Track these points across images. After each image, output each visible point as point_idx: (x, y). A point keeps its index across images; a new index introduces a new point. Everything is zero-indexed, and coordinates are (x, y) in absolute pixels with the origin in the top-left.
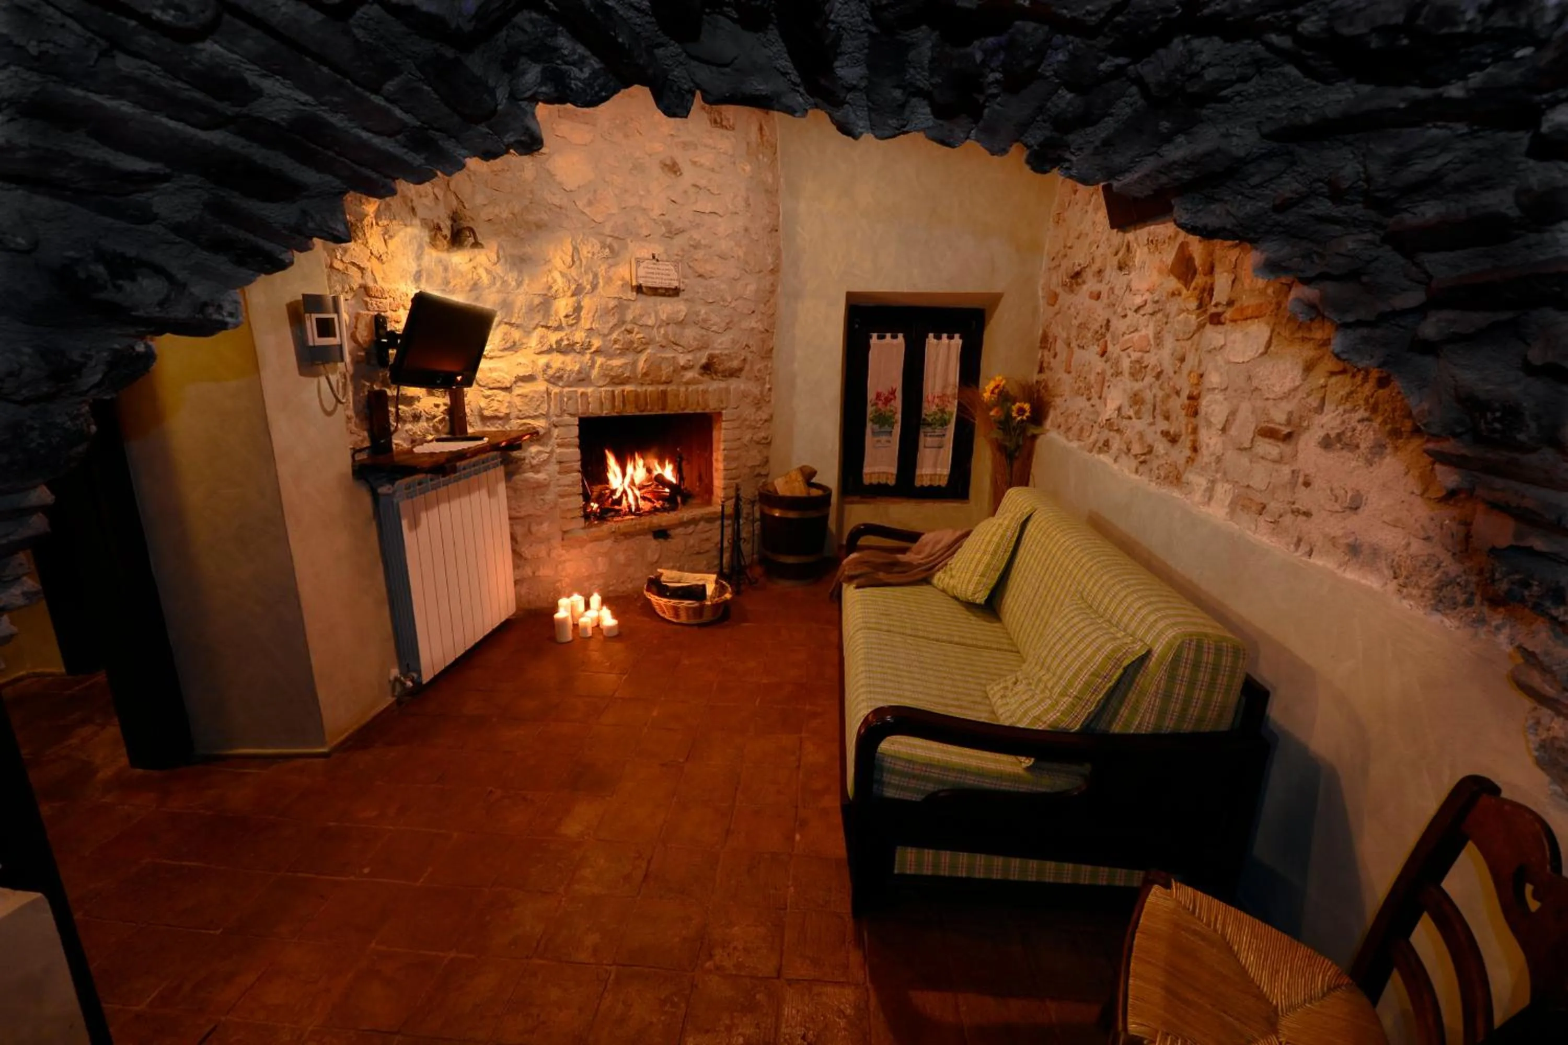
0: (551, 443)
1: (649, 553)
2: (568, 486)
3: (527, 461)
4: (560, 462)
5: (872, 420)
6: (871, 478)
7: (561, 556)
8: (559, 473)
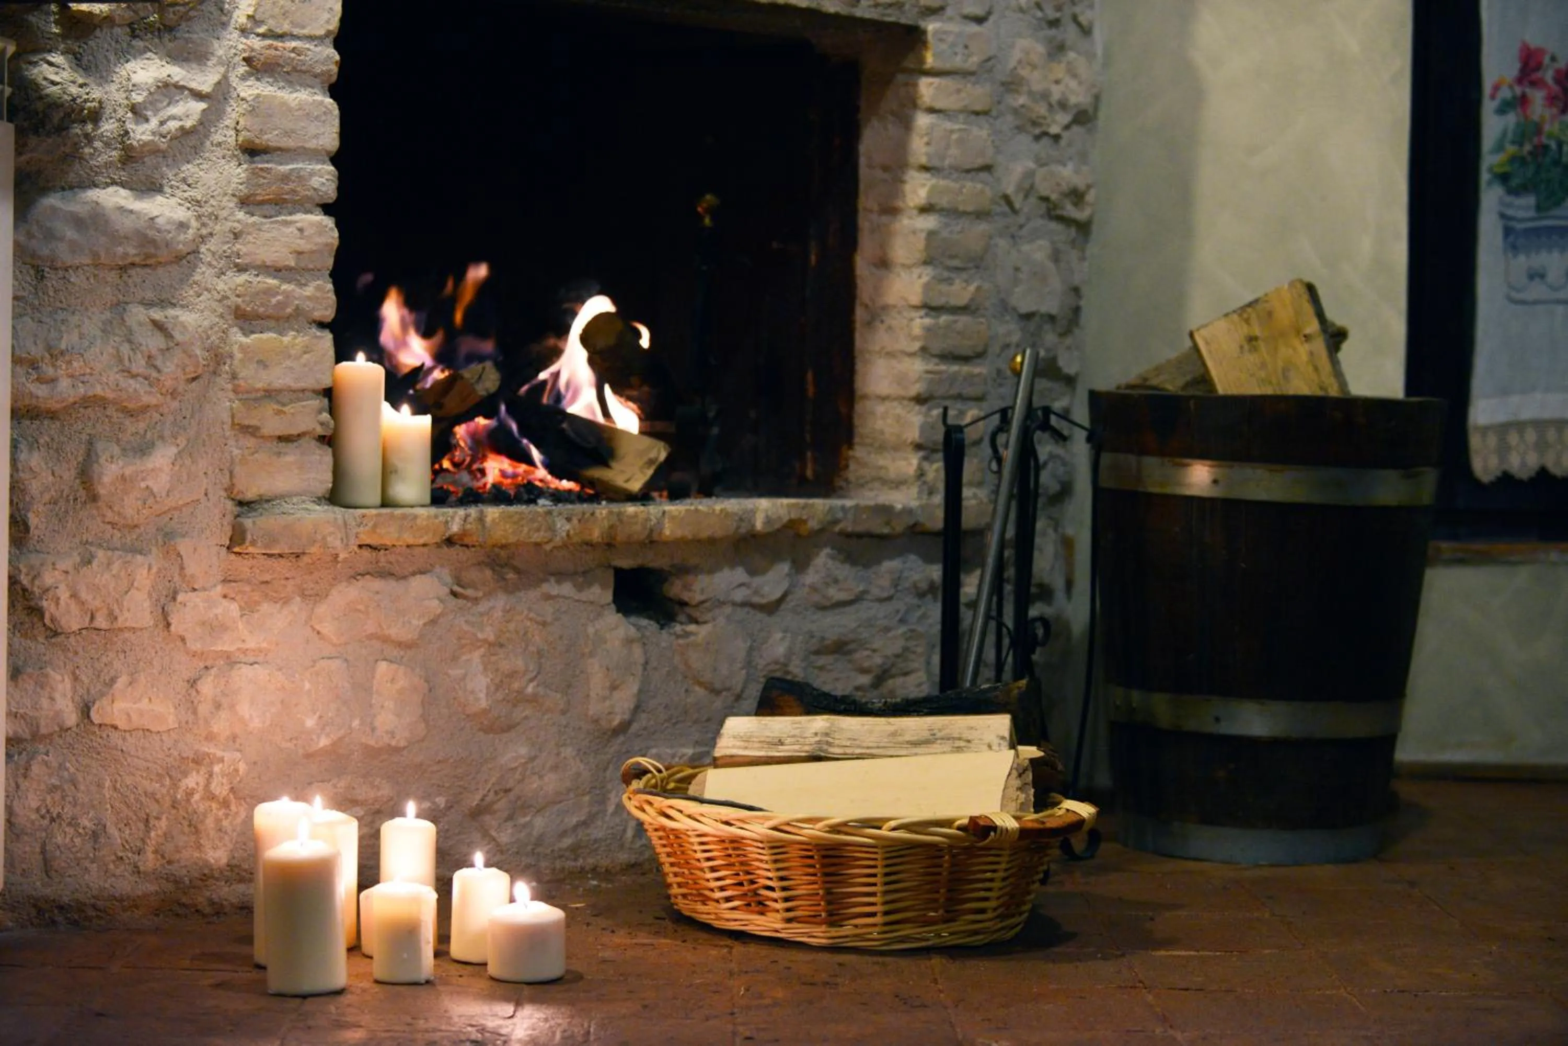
0: (220, 49)
1: (597, 682)
2: (277, 271)
3: (108, 127)
4: (252, 151)
5: (1503, 178)
6: (1503, 449)
7: (215, 628)
8: (245, 202)
